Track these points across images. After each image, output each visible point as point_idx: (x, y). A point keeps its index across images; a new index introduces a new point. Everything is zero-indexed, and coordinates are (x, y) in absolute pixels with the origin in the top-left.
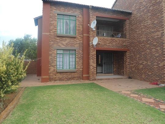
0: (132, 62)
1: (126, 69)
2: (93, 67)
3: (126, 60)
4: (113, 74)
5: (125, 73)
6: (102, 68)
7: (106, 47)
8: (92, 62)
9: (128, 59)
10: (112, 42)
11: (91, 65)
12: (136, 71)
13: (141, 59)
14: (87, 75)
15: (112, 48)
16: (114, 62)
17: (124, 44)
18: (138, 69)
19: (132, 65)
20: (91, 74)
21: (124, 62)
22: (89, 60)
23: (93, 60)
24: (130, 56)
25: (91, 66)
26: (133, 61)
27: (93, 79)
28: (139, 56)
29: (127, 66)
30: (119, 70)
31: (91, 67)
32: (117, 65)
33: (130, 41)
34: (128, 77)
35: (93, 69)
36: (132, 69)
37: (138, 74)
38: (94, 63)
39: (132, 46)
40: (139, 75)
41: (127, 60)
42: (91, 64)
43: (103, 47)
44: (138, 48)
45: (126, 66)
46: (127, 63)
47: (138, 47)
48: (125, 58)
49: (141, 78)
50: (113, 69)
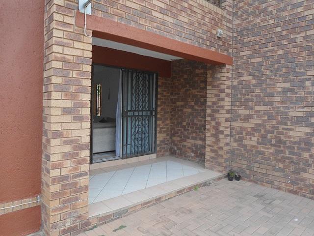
0: (243, 112)
1: (218, 140)
2: (68, 149)
3: (214, 103)
4: (154, 156)
5: (208, 154)
6: (115, 133)
7: (148, 26)
8: (66, 111)
9: (226, 99)
10: (174, 11)
11: (57, 135)
12: (269, 151)
13: (302, 99)
14: (28, 203)
15: (177, 39)
16: (159, 109)
17: (220, 31)
18: (279, 141)
19: (245, 125)
20: (56, 195)
21: (209, 111)
22: (45, 96)
23: (72, 96)
24: (233, 87)
25: (54, 142)
26: (251, 108)
27: (69, 223)
28: (288, 85)
29: (221, 128)
30: (174, 138)
31: (56, 150)
32: (168, 122)
33: (237, 22)
34: (225, 173)
35: (67, 156)
36: (241, 139)
37: (281, 165)
38: (79, 118)
39: (244, 45)
40: (282, 170)
41: (222, 103)
42: (55, 128)
43: (133, 25)
44: (280, 52)
45: (216, 127)
46: (222, 116)
47: (280, 46)
48: (211, 92)
49: (293, 183)
50: (156, 137)
